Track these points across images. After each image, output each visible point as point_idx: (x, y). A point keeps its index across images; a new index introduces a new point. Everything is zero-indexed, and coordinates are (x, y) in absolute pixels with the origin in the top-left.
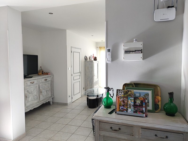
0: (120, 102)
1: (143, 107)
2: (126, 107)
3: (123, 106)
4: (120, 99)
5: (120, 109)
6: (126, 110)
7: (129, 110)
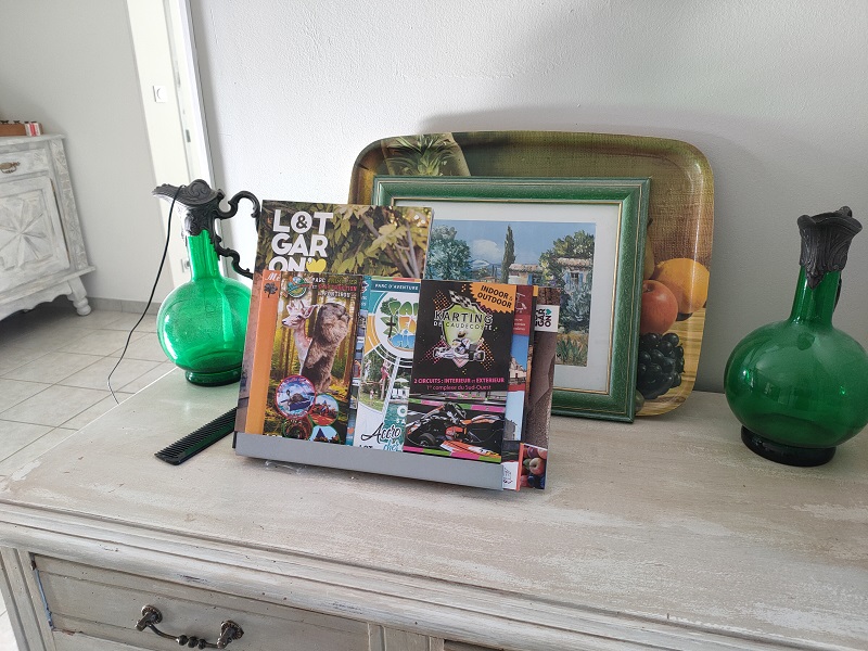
0: (278, 334)
1: (505, 387)
2: (340, 387)
3: (313, 373)
4: (281, 303)
5: (276, 408)
6: (332, 414)
7: (367, 418)
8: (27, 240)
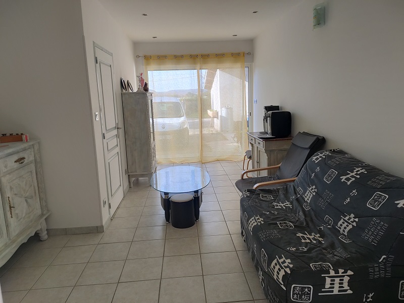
8: (26, 201)
